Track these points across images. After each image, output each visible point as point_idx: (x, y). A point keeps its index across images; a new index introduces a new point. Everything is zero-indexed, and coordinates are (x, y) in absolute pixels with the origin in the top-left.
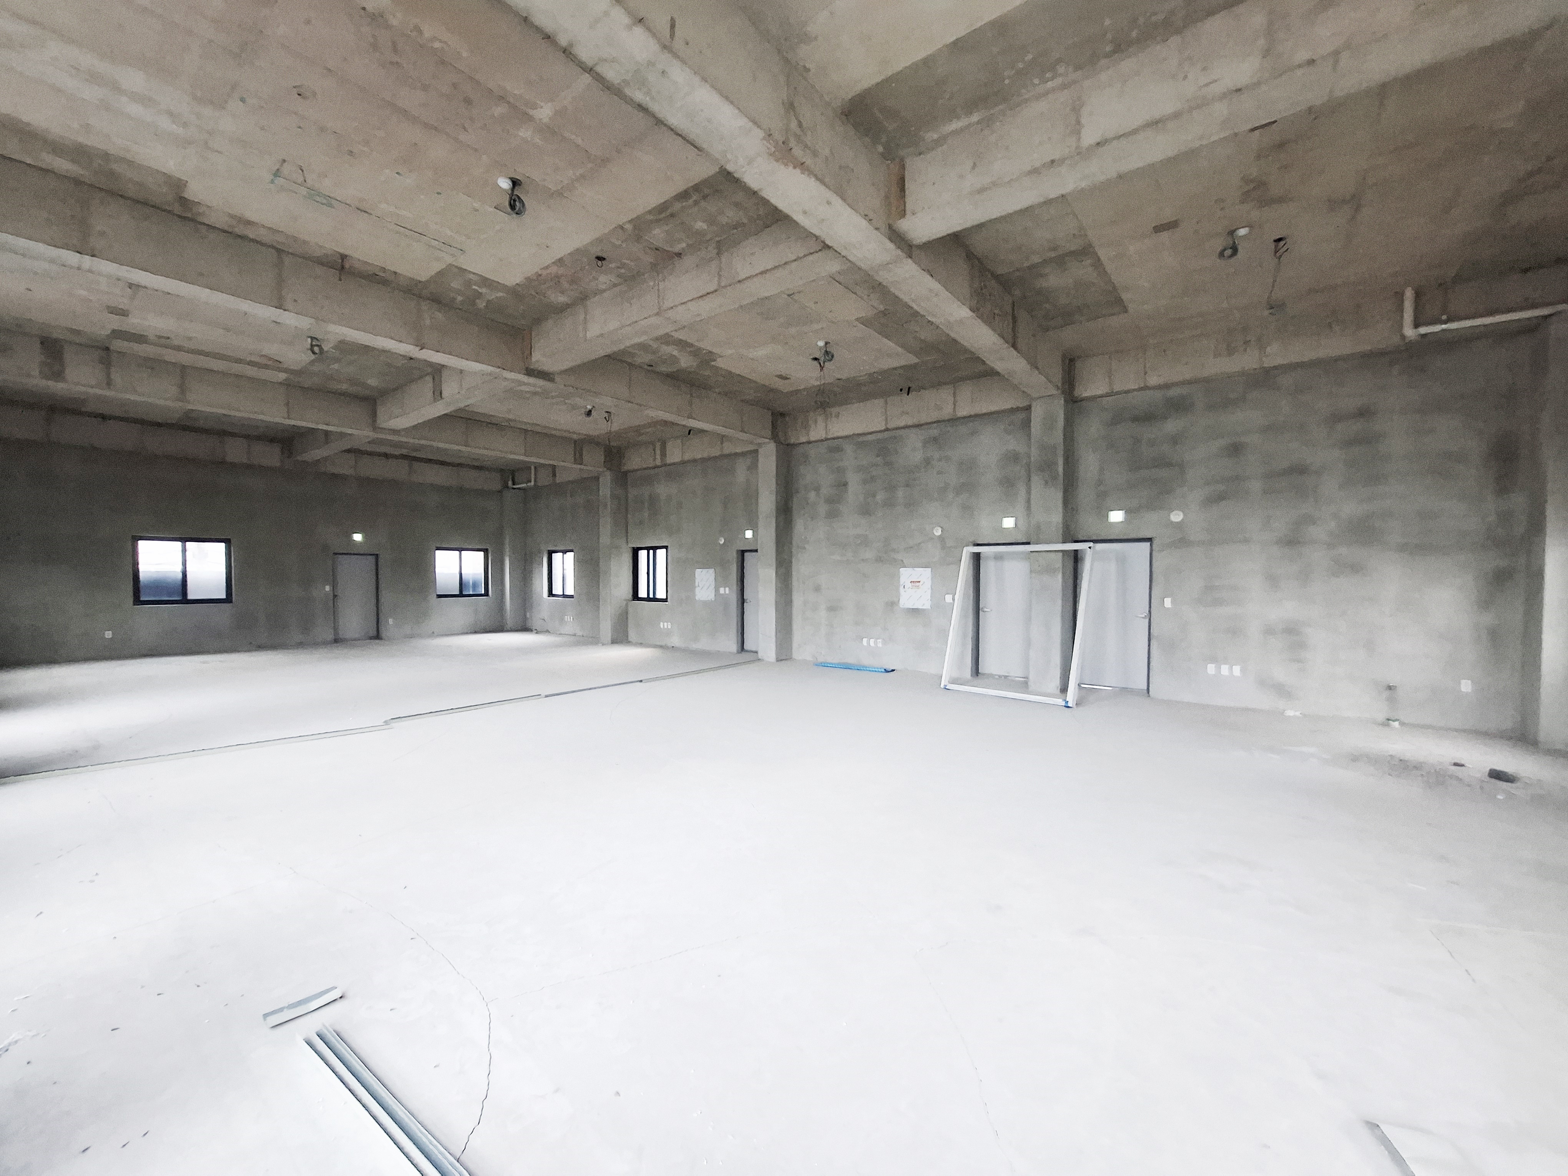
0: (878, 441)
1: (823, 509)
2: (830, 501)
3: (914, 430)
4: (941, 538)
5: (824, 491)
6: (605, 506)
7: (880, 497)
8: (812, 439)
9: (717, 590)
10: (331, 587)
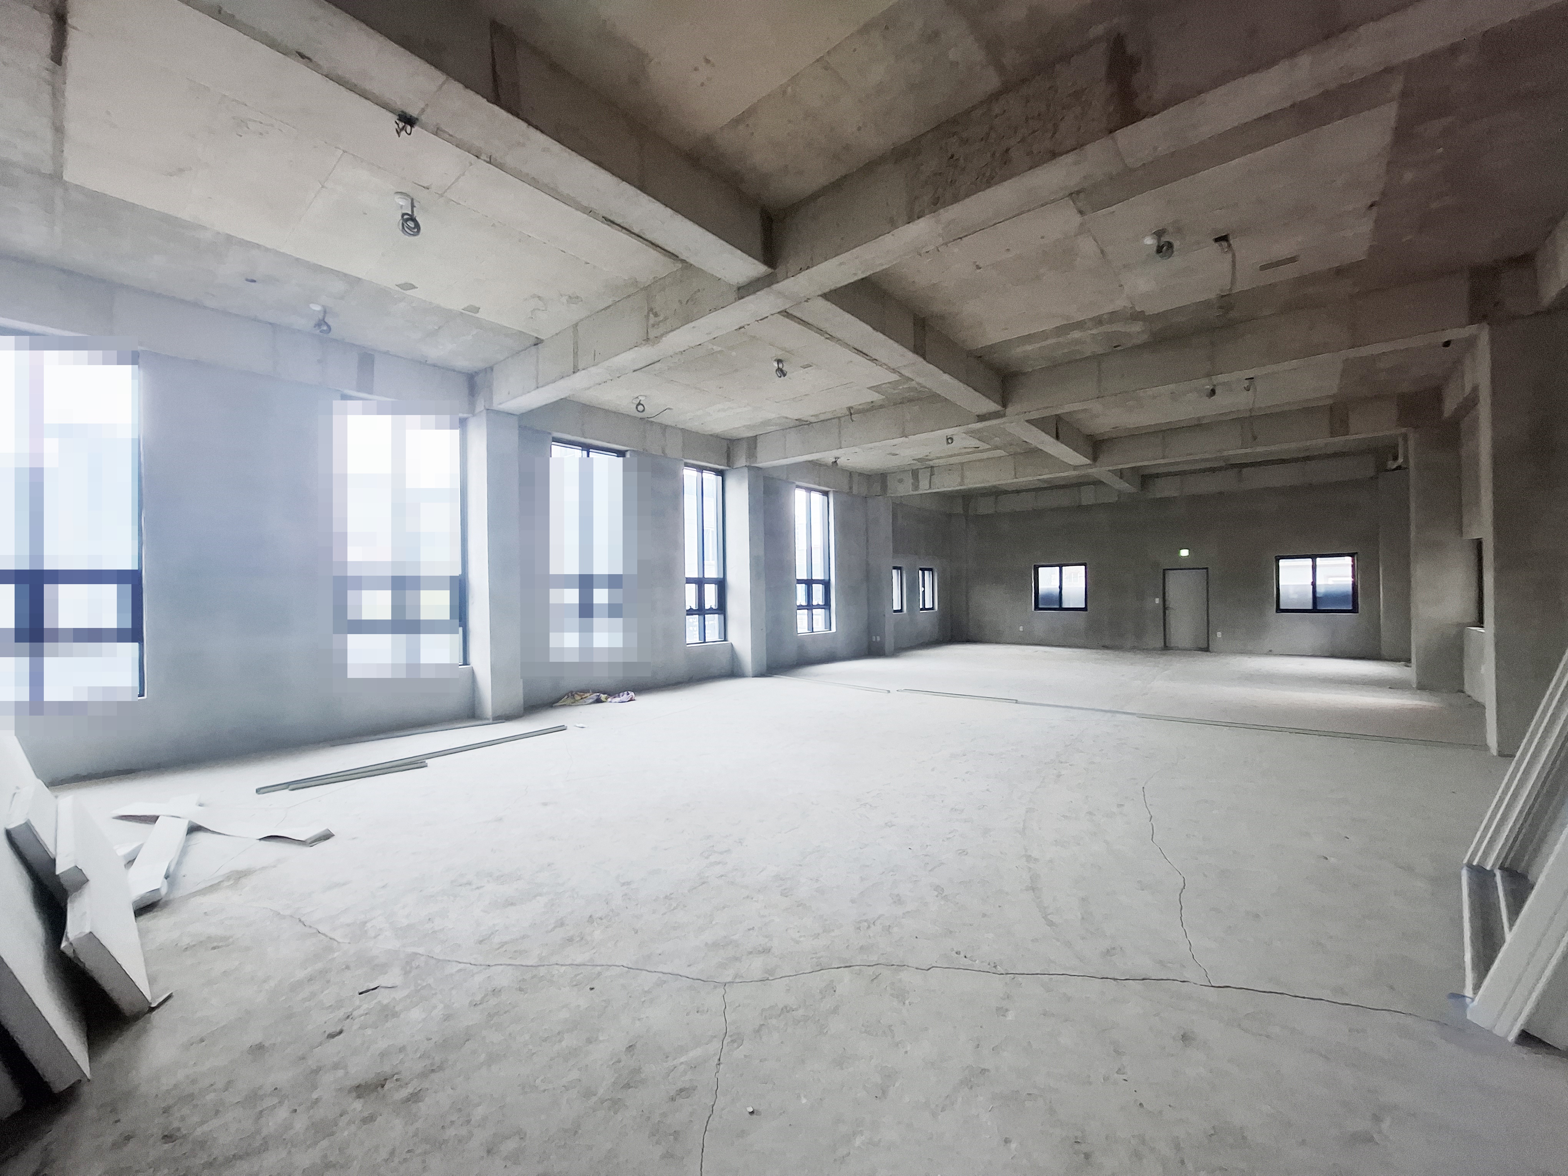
10: (1161, 599)
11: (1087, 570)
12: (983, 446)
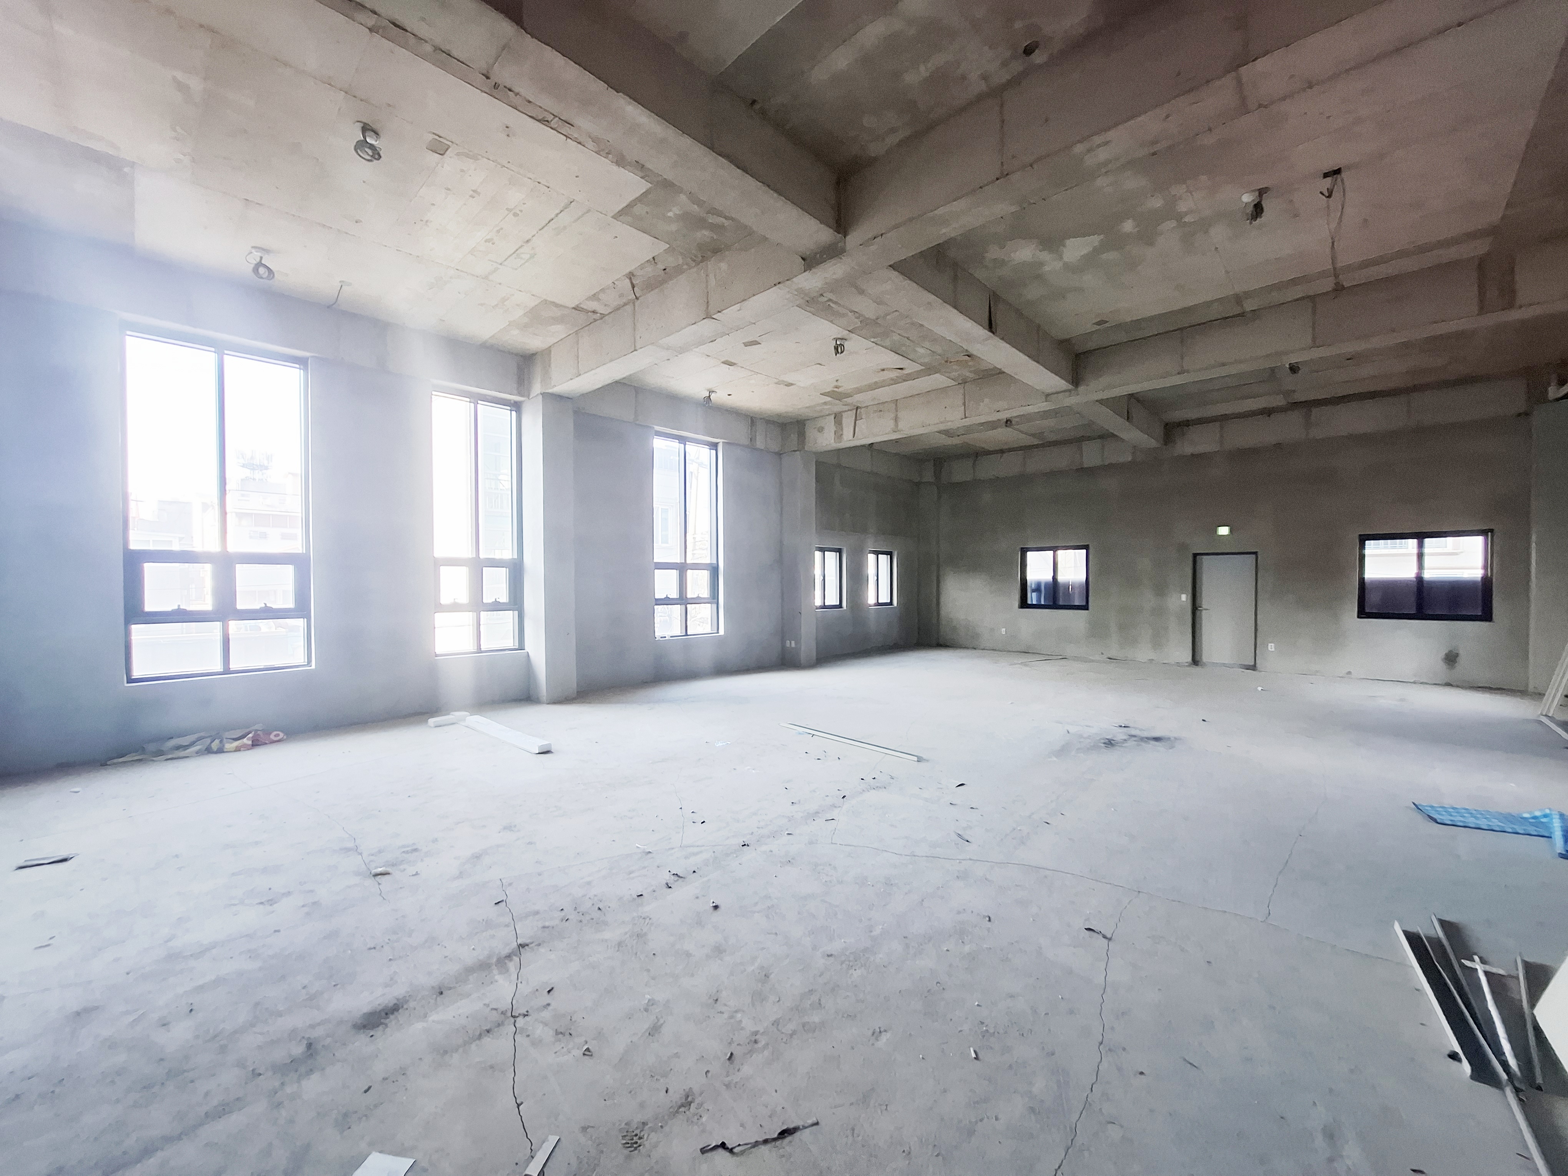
10: (1190, 595)
11: (1091, 557)
12: (911, 367)
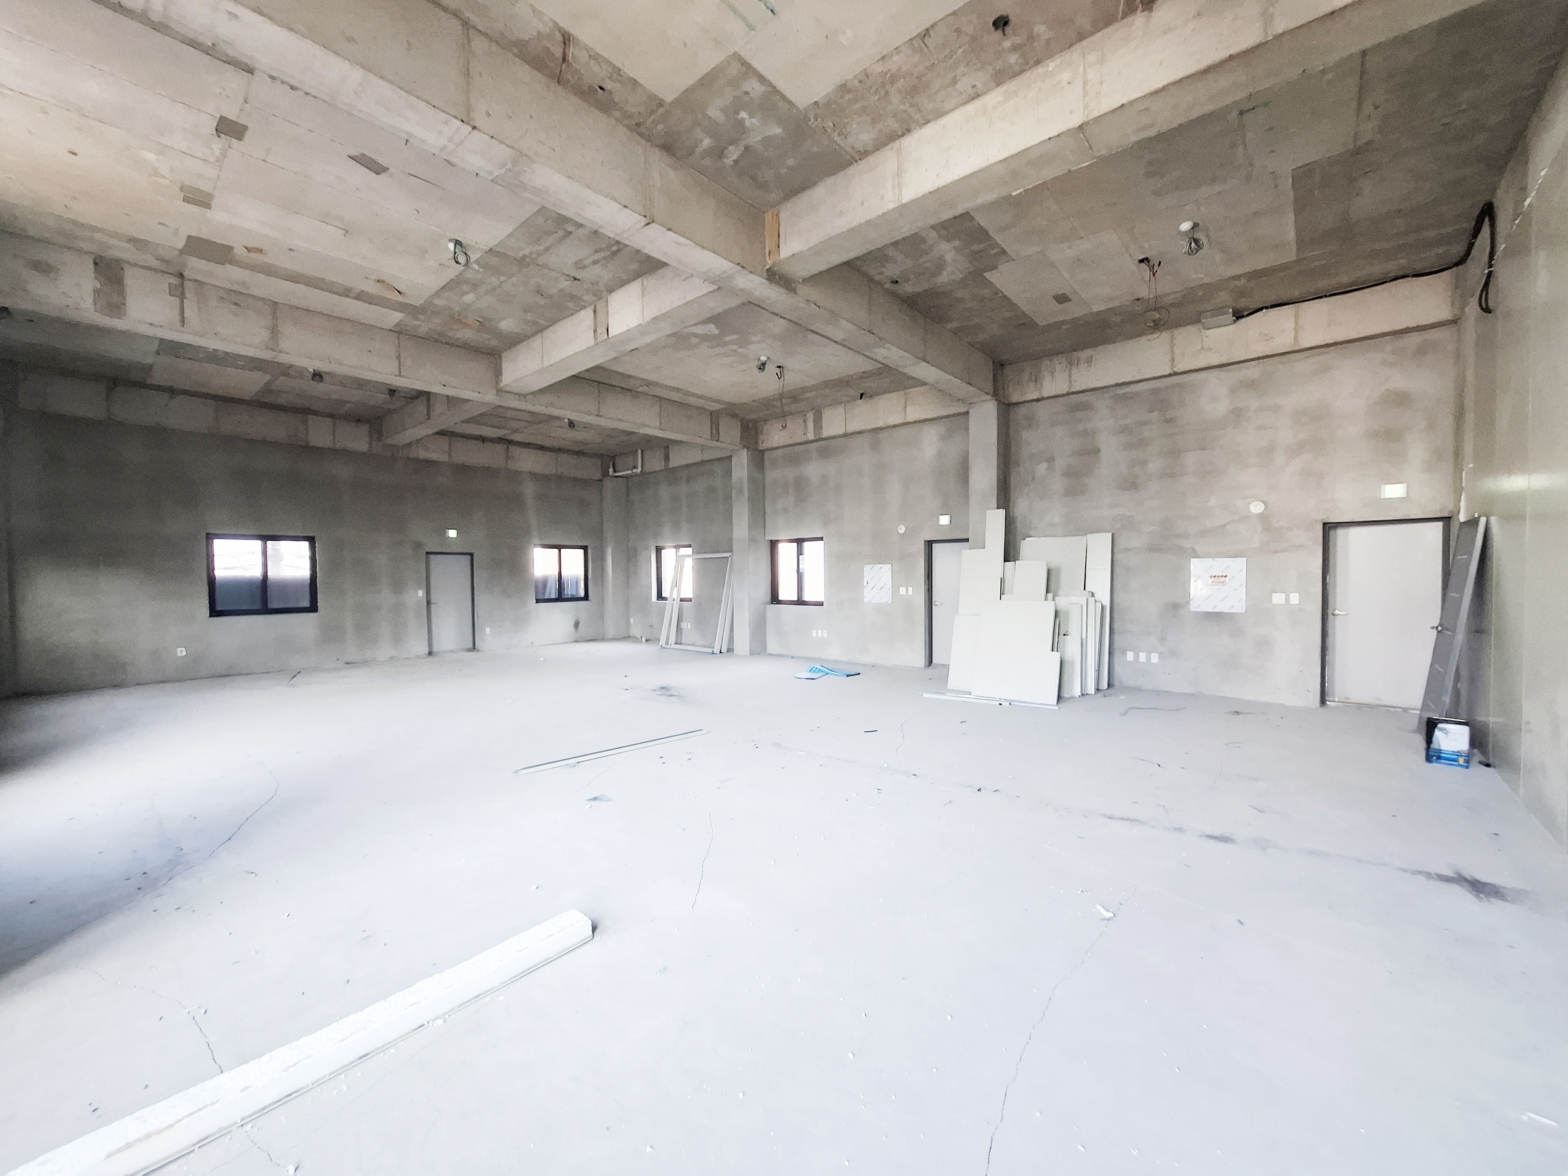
0: (1155, 392)
1: (1058, 484)
2: (1070, 473)
3: (1215, 372)
4: (1263, 517)
5: (1061, 463)
6: (740, 492)
7: (1154, 466)
8: (1045, 394)
9: (895, 588)
